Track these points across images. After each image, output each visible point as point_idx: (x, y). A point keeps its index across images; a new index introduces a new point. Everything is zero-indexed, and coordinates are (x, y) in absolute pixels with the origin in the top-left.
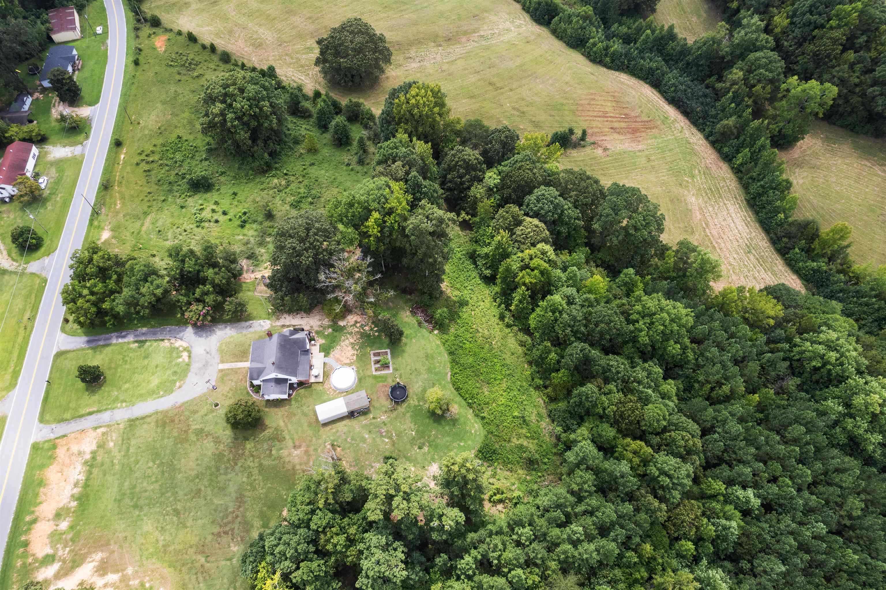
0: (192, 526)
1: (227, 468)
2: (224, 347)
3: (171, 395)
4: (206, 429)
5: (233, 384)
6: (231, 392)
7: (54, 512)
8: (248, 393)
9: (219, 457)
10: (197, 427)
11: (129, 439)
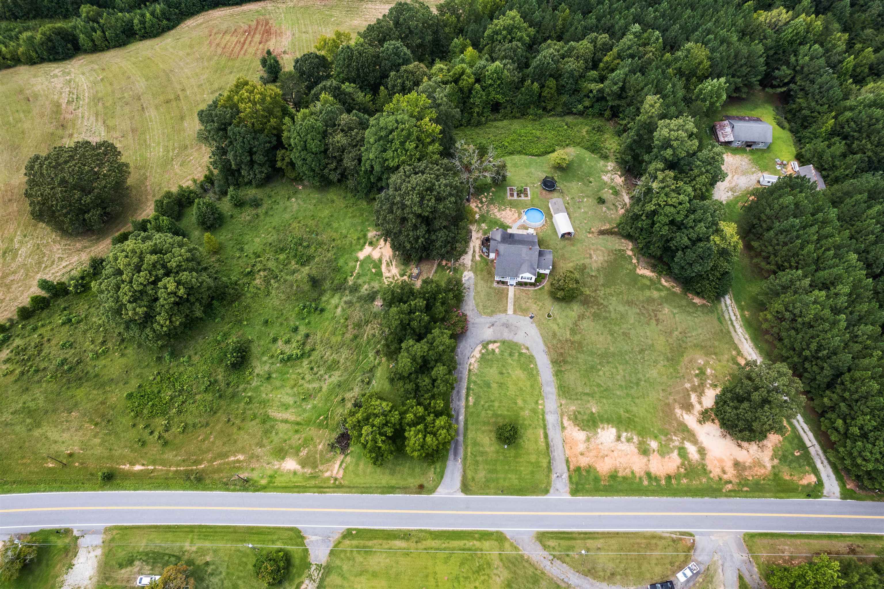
0: (652, 340)
1: (605, 311)
2: (489, 311)
3: (535, 356)
4: (571, 326)
5: (530, 301)
6: (538, 303)
7: (642, 457)
8: (540, 289)
9: (596, 316)
10: (568, 333)
11: (576, 394)
